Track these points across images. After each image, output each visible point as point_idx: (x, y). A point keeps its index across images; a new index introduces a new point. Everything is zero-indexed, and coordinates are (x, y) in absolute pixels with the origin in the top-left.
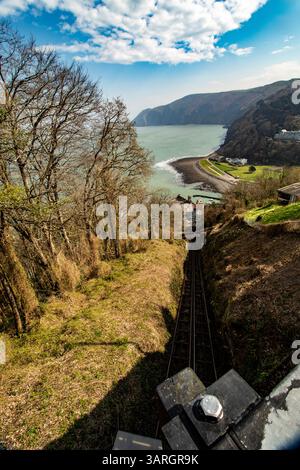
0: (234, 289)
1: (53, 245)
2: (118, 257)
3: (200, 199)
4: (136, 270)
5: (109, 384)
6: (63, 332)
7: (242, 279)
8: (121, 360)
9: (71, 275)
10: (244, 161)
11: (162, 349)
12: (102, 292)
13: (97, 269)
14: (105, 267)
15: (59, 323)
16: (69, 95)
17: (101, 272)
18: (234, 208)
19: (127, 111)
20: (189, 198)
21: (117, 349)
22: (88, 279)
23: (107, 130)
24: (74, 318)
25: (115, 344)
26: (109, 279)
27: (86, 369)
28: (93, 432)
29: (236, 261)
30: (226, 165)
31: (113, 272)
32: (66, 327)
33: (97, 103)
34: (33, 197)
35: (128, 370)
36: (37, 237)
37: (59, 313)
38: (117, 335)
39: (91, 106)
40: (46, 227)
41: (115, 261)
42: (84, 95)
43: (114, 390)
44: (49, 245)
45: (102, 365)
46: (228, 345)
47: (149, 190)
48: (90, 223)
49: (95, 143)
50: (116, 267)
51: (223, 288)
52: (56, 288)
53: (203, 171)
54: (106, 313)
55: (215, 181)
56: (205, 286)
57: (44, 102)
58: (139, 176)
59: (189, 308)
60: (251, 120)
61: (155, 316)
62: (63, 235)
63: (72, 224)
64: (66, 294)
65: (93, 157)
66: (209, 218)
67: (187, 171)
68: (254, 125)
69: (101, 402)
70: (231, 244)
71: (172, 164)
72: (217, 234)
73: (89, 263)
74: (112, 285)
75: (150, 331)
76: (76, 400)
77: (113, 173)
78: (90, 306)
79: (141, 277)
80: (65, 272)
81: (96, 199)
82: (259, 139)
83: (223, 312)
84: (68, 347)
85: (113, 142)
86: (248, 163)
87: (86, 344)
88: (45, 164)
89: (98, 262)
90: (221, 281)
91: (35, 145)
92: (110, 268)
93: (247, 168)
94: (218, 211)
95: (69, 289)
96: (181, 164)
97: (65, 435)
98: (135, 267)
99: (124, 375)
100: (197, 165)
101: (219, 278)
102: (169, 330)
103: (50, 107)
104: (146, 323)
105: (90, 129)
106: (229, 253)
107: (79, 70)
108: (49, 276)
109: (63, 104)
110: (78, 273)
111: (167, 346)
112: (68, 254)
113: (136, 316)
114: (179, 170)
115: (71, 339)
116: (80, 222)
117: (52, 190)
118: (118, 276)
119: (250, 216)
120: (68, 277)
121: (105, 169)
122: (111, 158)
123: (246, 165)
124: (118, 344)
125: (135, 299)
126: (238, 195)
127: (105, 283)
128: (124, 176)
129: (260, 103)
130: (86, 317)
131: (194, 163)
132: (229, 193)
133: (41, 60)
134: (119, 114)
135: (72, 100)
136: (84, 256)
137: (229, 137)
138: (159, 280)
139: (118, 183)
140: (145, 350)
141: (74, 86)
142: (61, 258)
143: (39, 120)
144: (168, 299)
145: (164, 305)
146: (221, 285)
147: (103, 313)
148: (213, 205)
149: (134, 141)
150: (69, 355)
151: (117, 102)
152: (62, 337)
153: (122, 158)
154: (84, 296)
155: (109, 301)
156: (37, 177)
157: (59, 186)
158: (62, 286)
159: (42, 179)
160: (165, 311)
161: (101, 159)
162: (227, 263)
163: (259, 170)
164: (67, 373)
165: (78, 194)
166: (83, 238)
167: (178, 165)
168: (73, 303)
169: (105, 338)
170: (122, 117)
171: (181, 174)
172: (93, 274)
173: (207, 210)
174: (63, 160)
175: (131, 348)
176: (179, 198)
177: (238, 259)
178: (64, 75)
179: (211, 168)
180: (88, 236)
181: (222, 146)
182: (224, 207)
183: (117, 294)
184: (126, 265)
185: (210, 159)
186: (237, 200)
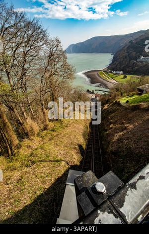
0: (114, 136)
1: (25, 114)
2: (57, 120)
3: (98, 92)
5: (53, 179)
6: (31, 156)
7: (117, 131)
8: (59, 168)
9: (34, 128)
10: (121, 72)
11: (78, 164)
12: (50, 137)
13: (47, 126)
14: (51, 125)
15: (29, 152)
16: (32, 36)
17: (49, 127)
18: (115, 96)
19: (61, 44)
20: (93, 91)
21: (57, 164)
22: (43, 131)
23: (51, 55)
24: (36, 149)
25: (56, 161)
26: (53, 130)
27: (42, 173)
28: (46, 201)
29: (115, 123)
30: (112, 74)
31: (55, 128)
32: (32, 153)
33: (46, 40)
34: (14, 89)
35: (62, 173)
36: (17, 110)
37: (29, 147)
38: (57, 157)
39: (43, 42)
40: (21, 105)
41: (56, 122)
42: (40, 36)
43: (55, 182)
44: (23, 114)
45: (50, 171)
46: (109, 162)
47: (73, 87)
48: (43, 103)
49: (46, 62)
50: (56, 125)
51: (108, 135)
52: (27, 135)
53: (101, 77)
54: (51, 147)
55: (107, 83)
56: (100, 134)
57: (19, 40)
58: (68, 80)
59: (92, 145)
60: (126, 51)
61: (75, 148)
62: (30, 109)
63: (34, 103)
64: (32, 138)
65: (44, 69)
66: (103, 101)
67: (92, 77)
68: (127, 54)
69: (49, 187)
70: (113, 114)
71: (85, 74)
72: (106, 109)
73: (43, 123)
74: (55, 133)
75: (73, 155)
76: (37, 187)
77: (55, 78)
78: (44, 143)
79: (68, 130)
80: (31, 127)
81: (46, 91)
82: (129, 61)
83: (108, 147)
84: (33, 163)
85: (54, 61)
86: (123, 74)
87: (42, 161)
88: (20, 73)
89: (47, 122)
90: (107, 132)
91: (14, 62)
92: (53, 125)
93: (122, 76)
94: (107, 98)
95: (34, 135)
96: (89, 73)
97: (32, 203)
98: (66, 125)
99: (60, 175)
100: (98, 74)
101: (106, 131)
102: (82, 155)
103: (22, 42)
104: (71, 152)
105: (43, 54)
106: (112, 119)
107: (37, 22)
108: (24, 129)
109: (28, 41)
110: (38, 128)
111: (81, 162)
112: (33, 118)
113: (66, 148)
114: (88, 77)
115: (35, 159)
116: (38, 102)
117: (24, 86)
118: (58, 129)
119: (123, 101)
120: (33, 129)
121: (51, 75)
122: (53, 70)
123: (122, 74)
124: (57, 161)
125: (66, 140)
126: (117, 90)
127: (51, 132)
128: (60, 79)
129: (131, 42)
130: (42, 149)
131: (96, 73)
132: (113, 89)
133: (17, 16)
134: (57, 46)
135: (33, 38)
136: (41, 119)
137: (114, 60)
138: (77, 131)
139: (58, 83)
140: (70, 164)
141: (34, 31)
142: (29, 120)
143: (16, 49)
144: (82, 141)
145: (80, 143)
146: (107, 134)
147: (50, 147)
148: (105, 95)
149: (65, 61)
150: (34, 166)
151: (56, 40)
152: (30, 158)
153: (59, 70)
154: (41, 139)
155: (53, 141)
156: (16, 79)
157: (27, 84)
158: (30, 134)
159: (18, 80)
160: (80, 146)
161: (48, 70)
162: (111, 123)
163: (129, 77)
164: (33, 174)
165: (37, 88)
166: (40, 111)
167: (88, 74)
168: (35, 142)
169: (51, 158)
170: (59, 48)
171: (89, 79)
172: (45, 128)
173: (102, 97)
174: (29, 71)
175: (63, 163)
176: (88, 91)
177: (116, 121)
178: (29, 25)
179: (104, 76)
180: (42, 109)
181: (110, 64)
182: (110, 96)
183: (57, 138)
184: (61, 124)
185: (104, 71)
186: (116, 93)
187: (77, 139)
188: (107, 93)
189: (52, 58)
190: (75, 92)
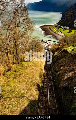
2: (18, 63)
4: (26, 68)
5: (19, 110)
7: (67, 72)
8: (23, 101)
10: (68, 28)
12: (13, 76)
13: (10, 68)
14: (14, 67)
17: (12, 68)
18: (63, 46)
20: (46, 41)
22: (7, 71)
23: (16, 10)
24: (3, 86)
26: (15, 71)
27: (10, 104)
30: (61, 29)
31: (17, 69)
38: (21, 92)
41: (18, 64)
46: (61, 95)
50: (18, 67)
51: (59, 75)
53: (52, 30)
54: (16, 84)
55: (57, 35)
56: (52, 75)
58: (28, 31)
59: (46, 83)
65: (10, 22)
66: (53, 49)
67: (46, 30)
70: (62, 59)
71: (41, 27)
72: (56, 55)
73: (7, 65)
74: (17, 74)
75: (33, 90)
77: (18, 29)
78: (8, 82)
79: (28, 71)
84: (2, 97)
85: (18, 16)
89: (11, 65)
90: (59, 73)
92: (16, 67)
93: (68, 31)
94: (57, 47)
98: (26, 67)
100: (50, 28)
101: (58, 72)
102: (39, 90)
104: (31, 88)
110: (3, 69)
111: (39, 96)
113: (27, 85)
118: (19, 70)
121: (15, 27)
122: (17, 23)
125: (27, 79)
126: (65, 41)
127: (14, 73)
128: (22, 30)
130: (8, 85)
131: (49, 27)
132: (61, 40)
134: (21, 4)
138: (35, 72)
139: (20, 33)
144: (39, 80)
146: (59, 74)
147: (14, 84)
148: (55, 44)
153: (22, 23)
154: (6, 78)
155: (16, 80)
161: (14, 23)
162: (61, 66)
166: (5, 55)
167: (43, 28)
169: (16, 93)
171: (44, 32)
172: (9, 70)
173: (53, 46)
176: (42, 41)
177: (65, 65)
179: (55, 30)
180: (7, 54)
181: (60, 21)
182: (59, 45)
183: (19, 77)
184: (22, 66)
185: (55, 26)
186: (64, 43)
187: (35, 78)
188: (57, 43)
189: (17, 13)
190: (33, 41)
